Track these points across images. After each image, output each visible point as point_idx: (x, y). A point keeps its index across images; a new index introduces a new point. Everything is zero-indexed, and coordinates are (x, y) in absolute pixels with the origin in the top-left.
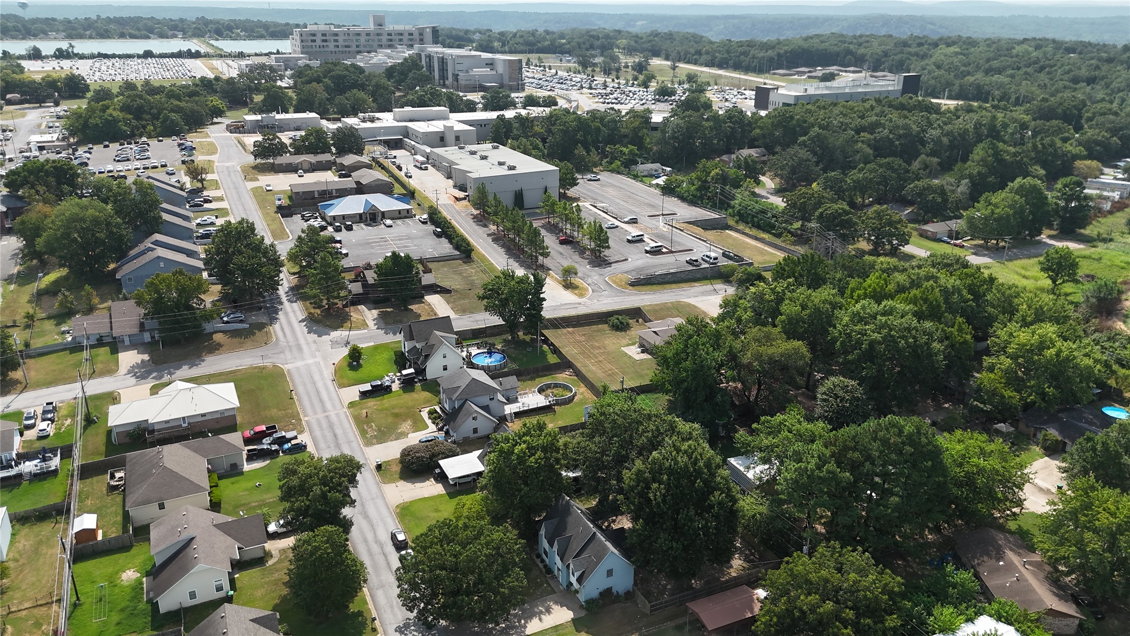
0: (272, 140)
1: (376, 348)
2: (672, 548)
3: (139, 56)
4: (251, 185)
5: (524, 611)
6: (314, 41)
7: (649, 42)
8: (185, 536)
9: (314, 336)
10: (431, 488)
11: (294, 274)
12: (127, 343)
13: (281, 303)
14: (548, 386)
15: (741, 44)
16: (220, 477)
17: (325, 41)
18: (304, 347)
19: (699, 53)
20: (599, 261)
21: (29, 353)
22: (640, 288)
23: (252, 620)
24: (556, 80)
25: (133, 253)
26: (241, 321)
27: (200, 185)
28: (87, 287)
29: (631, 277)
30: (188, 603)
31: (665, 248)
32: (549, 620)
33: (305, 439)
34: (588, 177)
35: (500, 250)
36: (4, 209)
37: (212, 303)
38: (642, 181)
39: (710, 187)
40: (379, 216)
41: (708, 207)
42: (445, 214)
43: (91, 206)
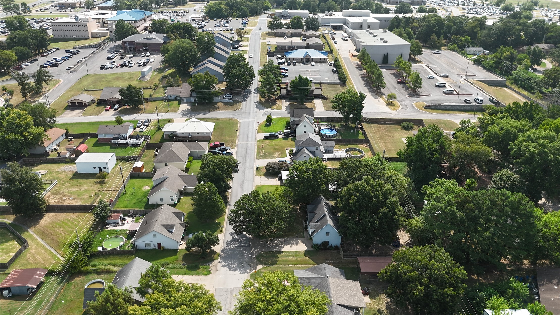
0: (276, 21)
1: (280, 119)
4: (262, 41)
5: (286, 241)
8: (165, 176)
9: (257, 110)
10: (275, 182)
11: (260, 82)
12: (185, 101)
13: (250, 93)
14: (351, 150)
16: (194, 159)
18: (251, 114)
20: (414, 94)
21: (150, 99)
22: (430, 110)
23: (173, 213)
25: (200, 64)
26: (231, 99)
27: (241, 39)
28: (177, 76)
29: (427, 104)
30: (160, 202)
31: (456, 91)
32: (295, 248)
33: (233, 151)
34: (434, 51)
35: (363, 82)
36: (163, 42)
37: (219, 89)
38: (466, 57)
39: (502, 62)
40: (311, 60)
41: (498, 73)
42: (343, 62)
43: (186, 42)
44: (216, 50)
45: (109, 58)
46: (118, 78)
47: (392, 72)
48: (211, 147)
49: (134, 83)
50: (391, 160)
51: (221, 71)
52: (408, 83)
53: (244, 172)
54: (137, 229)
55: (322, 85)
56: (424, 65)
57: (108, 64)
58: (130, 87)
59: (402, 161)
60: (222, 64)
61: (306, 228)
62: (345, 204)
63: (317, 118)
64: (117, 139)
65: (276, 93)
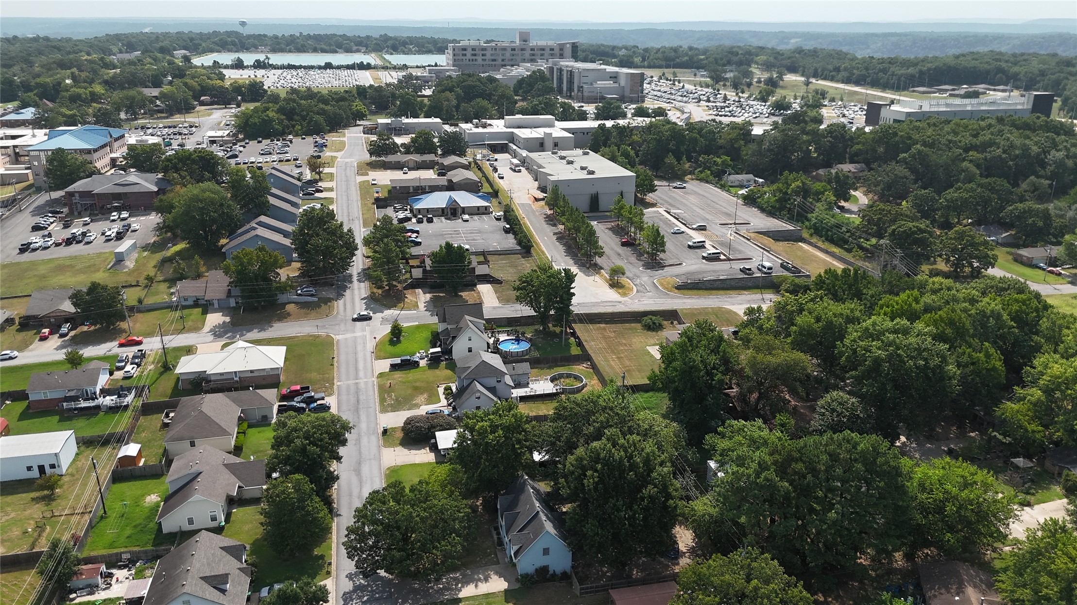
0: (385, 140)
1: (418, 327)
2: (597, 534)
3: (320, 68)
4: (360, 179)
5: (464, 576)
6: (465, 55)
7: (789, 58)
8: (195, 469)
10: (424, 456)
11: (368, 257)
12: (216, 306)
13: (351, 282)
14: (561, 376)
15: (882, 61)
16: (250, 426)
17: (475, 55)
19: (837, 70)
20: (654, 263)
21: (139, 308)
22: (686, 292)
23: (221, 548)
24: (680, 93)
25: (240, 231)
26: (312, 295)
27: (317, 177)
28: (197, 257)
29: (679, 281)
30: (187, 527)
31: (725, 255)
32: (484, 588)
33: (331, 401)
34: (675, 185)
35: (561, 248)
36: (156, 189)
37: (289, 278)
38: (728, 191)
39: (789, 199)
40: (460, 211)
41: (786, 218)
42: (520, 213)
43: (207, 189)
44: (272, 200)
45: (36, 228)
46: (61, 268)
47: (609, 225)
48: (283, 398)
49: (100, 277)
50: (635, 389)
51: (287, 242)
52: (640, 244)
53: (358, 441)
54: (145, 592)
55: (489, 258)
56: (661, 210)
57: (36, 239)
58: (94, 287)
59: (659, 390)
60: (289, 228)
61: (500, 543)
63: (488, 321)
64: (75, 399)
65: (402, 278)
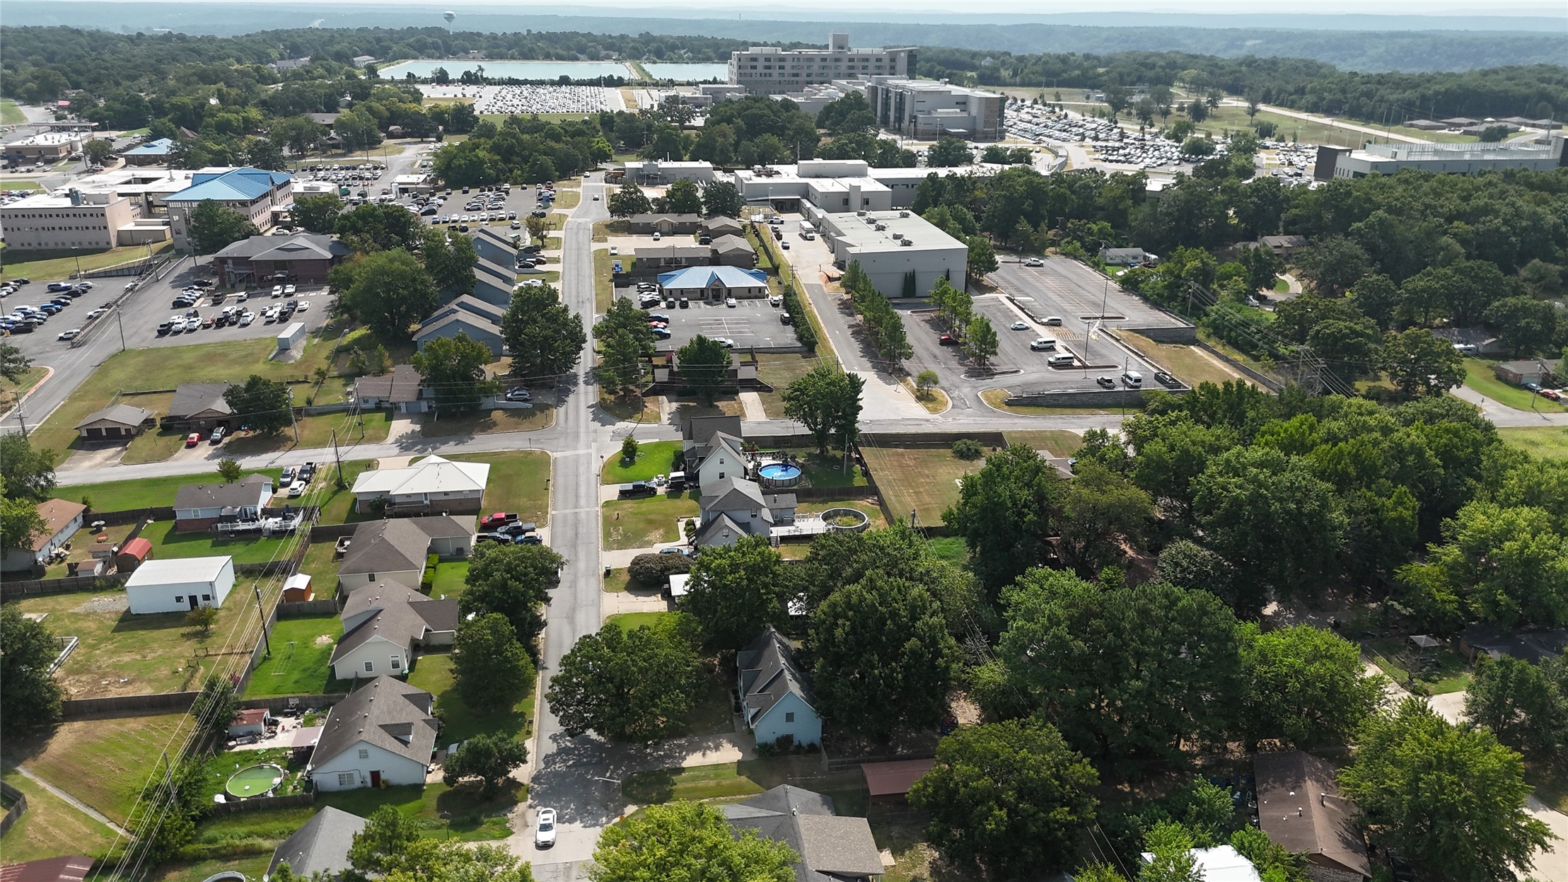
0: (632, 193)
1: (658, 445)
3: (552, 83)
4: (596, 246)
5: (691, 743)
6: (755, 67)
7: (1232, 73)
8: (375, 606)
9: (597, 425)
10: (654, 604)
11: (599, 352)
12: (404, 410)
13: (576, 384)
14: (837, 513)
15: (1368, 79)
16: (441, 560)
17: (769, 68)
18: (582, 436)
19: (1301, 91)
20: (981, 370)
21: (309, 411)
22: (1019, 409)
23: (404, 695)
24: (1059, 126)
25: (436, 314)
26: (525, 400)
27: (540, 243)
28: (380, 347)
29: (1011, 395)
30: (364, 674)
31: (1080, 361)
32: (713, 758)
33: (543, 534)
34: (1028, 261)
35: (857, 346)
36: (330, 256)
37: (496, 377)
38: (1103, 271)
39: (1182, 285)
40: (725, 293)
41: (1176, 311)
42: (806, 297)
43: (393, 258)
44: (479, 275)
45: (179, 304)
46: (211, 356)
47: (927, 316)
48: (484, 527)
49: (260, 369)
50: (930, 532)
51: (496, 330)
52: (965, 343)
53: (574, 584)
54: (315, 741)
55: (758, 357)
56: (1002, 297)
57: (179, 319)
58: (254, 382)
59: (954, 533)
60: (499, 311)
61: (739, 709)
62: (826, 640)
63: (748, 439)
64: (231, 519)
65: (643, 380)
